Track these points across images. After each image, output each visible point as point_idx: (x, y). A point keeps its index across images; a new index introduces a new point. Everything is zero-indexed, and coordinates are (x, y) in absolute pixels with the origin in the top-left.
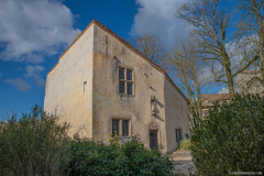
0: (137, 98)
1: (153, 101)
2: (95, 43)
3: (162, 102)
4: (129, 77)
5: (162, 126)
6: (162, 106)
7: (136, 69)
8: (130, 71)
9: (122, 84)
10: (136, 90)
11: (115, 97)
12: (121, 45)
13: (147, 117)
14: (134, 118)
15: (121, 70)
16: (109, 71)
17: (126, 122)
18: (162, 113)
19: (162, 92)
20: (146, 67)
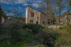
1: (38, 17)
4: (33, 14)
5: (39, 21)
8: (34, 13)
9: (32, 15)
10: (35, 16)
11: (31, 17)
12: (32, 9)
13: (36, 20)
14: (34, 20)
16: (30, 13)
17: (32, 21)
18: (39, 19)
19: (40, 16)
20: (37, 12)
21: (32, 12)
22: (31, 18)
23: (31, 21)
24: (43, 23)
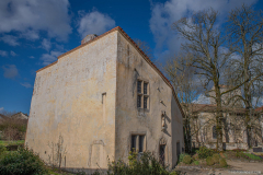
0: (151, 112)
1: (164, 115)
2: (118, 52)
3: (170, 116)
5: (169, 141)
6: (169, 121)
7: (151, 83)
10: (151, 105)
12: (140, 57)
14: (148, 134)
16: (130, 83)
21: (142, 75)
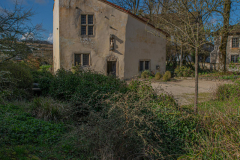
0: (96, 37)
1: (113, 38)
3: (123, 38)
4: (91, 21)
5: (120, 59)
6: (121, 42)
7: (96, 15)
8: (91, 17)
9: (83, 28)
10: (97, 32)
13: (106, 51)
14: (92, 53)
15: (83, 17)
16: (72, 19)
18: (121, 47)
19: (123, 31)
20: (108, 11)
21: (85, 10)
22: (78, 45)
23: (77, 57)
24: (141, 69)
